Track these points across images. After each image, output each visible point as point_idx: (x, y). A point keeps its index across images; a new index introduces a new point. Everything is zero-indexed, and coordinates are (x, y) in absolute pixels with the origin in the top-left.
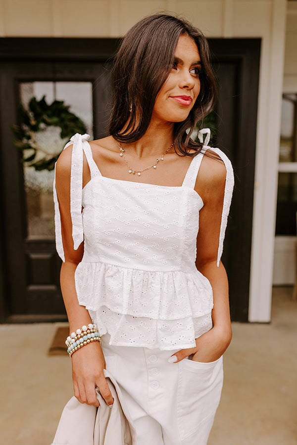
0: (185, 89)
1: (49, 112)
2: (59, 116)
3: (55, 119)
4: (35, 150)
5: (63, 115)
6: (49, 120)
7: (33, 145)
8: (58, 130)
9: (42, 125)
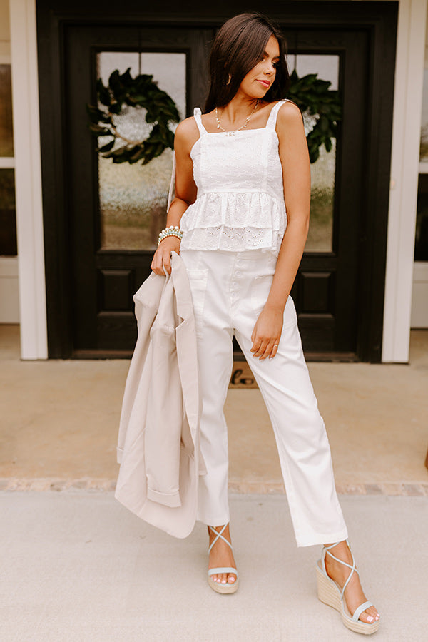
0: (267, 76)
1: (133, 90)
2: (145, 94)
3: (141, 98)
4: (115, 136)
5: (150, 93)
6: (133, 100)
7: (113, 131)
8: (144, 112)
9: (124, 106)
